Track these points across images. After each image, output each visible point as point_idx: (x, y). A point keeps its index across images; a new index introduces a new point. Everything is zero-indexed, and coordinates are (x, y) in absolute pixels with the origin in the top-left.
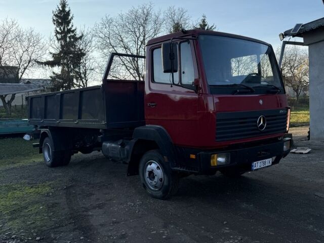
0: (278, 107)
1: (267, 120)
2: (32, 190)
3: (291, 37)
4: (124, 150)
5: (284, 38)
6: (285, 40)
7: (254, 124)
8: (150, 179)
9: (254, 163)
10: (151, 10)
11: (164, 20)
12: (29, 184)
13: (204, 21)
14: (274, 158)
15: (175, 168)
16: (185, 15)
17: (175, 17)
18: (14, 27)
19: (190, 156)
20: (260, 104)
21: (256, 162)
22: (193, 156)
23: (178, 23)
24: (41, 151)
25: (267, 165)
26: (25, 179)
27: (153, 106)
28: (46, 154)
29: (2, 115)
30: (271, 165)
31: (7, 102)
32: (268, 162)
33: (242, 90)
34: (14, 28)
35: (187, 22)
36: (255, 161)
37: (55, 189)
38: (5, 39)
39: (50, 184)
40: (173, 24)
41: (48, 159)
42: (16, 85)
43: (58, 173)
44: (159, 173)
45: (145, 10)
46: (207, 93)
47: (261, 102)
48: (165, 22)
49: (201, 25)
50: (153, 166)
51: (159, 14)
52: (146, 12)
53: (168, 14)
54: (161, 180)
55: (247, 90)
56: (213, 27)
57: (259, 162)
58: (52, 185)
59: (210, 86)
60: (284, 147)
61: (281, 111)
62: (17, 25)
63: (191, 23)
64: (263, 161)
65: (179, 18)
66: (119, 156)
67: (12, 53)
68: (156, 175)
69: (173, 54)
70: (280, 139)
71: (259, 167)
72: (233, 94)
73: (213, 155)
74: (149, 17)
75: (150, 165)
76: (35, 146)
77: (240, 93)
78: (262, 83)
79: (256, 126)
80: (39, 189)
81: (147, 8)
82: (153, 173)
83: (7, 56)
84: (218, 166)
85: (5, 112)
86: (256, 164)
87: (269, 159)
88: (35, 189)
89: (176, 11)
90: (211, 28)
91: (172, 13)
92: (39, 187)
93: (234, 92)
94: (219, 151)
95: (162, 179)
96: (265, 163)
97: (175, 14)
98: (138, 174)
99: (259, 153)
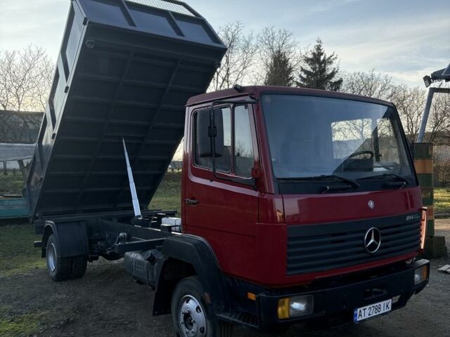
0: (408, 208)
1: (383, 235)
2: (12, 325)
3: (444, 81)
4: (153, 269)
5: (430, 83)
6: (432, 85)
7: (359, 242)
8: (187, 327)
9: (359, 310)
10: (239, 33)
11: (257, 47)
12: (11, 313)
13: (318, 48)
14: (396, 299)
15: (222, 315)
16: (288, 40)
17: (275, 42)
18: (41, 58)
19: (247, 295)
20: (368, 207)
21: (362, 309)
22: (252, 296)
23: (279, 52)
24: (44, 255)
25: (382, 312)
26: (10, 302)
27: (194, 204)
28: (51, 259)
29: (18, 184)
30: (390, 311)
31: (25, 165)
32: (385, 306)
33: (336, 186)
34: (39, 60)
35: (292, 49)
36: (360, 307)
37: (46, 327)
38: (28, 75)
39: (42, 316)
40: (270, 52)
41: (53, 267)
42: (27, 147)
43: (63, 293)
44: (200, 317)
45: (229, 33)
46: (273, 192)
47: (371, 204)
48: (258, 50)
49: (314, 54)
50: (192, 305)
51: (251, 38)
52: (230, 36)
53: (264, 38)
54: (202, 330)
55: (345, 186)
56: (333, 57)
57: (368, 307)
58: (43, 318)
59: (278, 179)
60: (416, 276)
61: (408, 218)
62: (44, 56)
63: (298, 51)
64: (375, 305)
65: (281, 43)
66: (146, 278)
67: (36, 95)
68: (194, 322)
69: (215, 127)
70: (410, 262)
71: (367, 316)
72: (321, 193)
73: (281, 300)
74: (234, 44)
75: (187, 302)
76: (36, 245)
77: (332, 191)
78: (376, 170)
79: (362, 245)
80: (22, 325)
81: (233, 30)
82: (190, 316)
83: (28, 99)
84: (291, 318)
85: (22, 180)
86: (363, 311)
87: (385, 302)
88: (15, 325)
89: (276, 34)
90: (329, 58)
91: (269, 37)
92: (22, 321)
93: (323, 190)
94: (294, 291)
95: (203, 328)
96: (378, 309)
97: (273, 38)
98: (170, 312)
99: (368, 290)
